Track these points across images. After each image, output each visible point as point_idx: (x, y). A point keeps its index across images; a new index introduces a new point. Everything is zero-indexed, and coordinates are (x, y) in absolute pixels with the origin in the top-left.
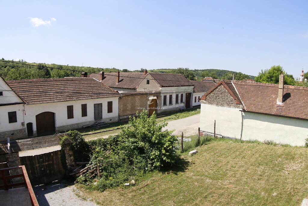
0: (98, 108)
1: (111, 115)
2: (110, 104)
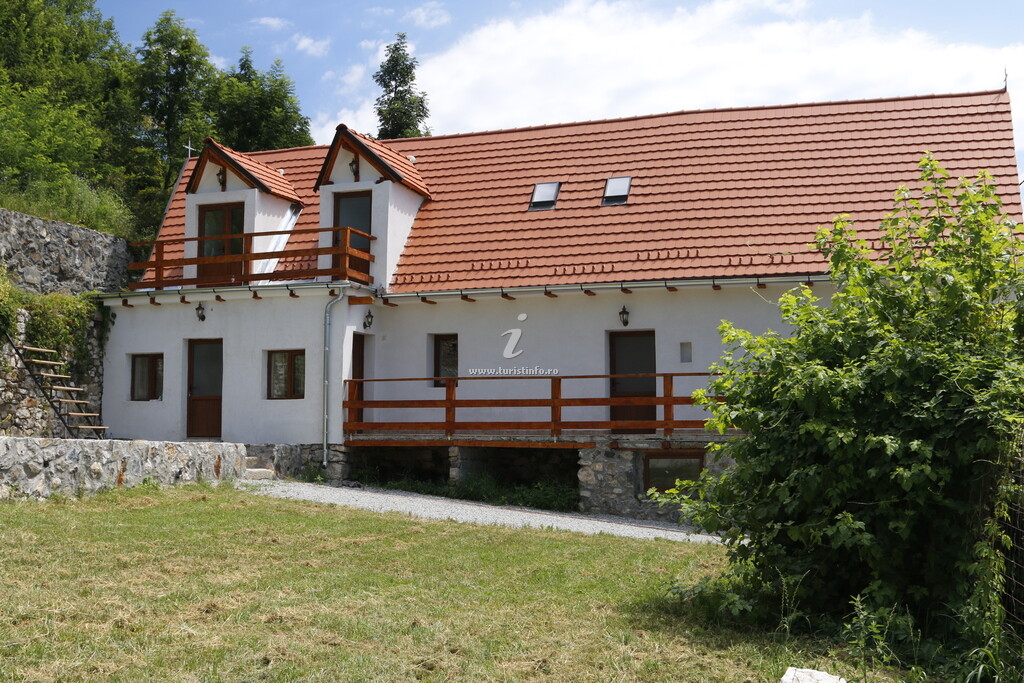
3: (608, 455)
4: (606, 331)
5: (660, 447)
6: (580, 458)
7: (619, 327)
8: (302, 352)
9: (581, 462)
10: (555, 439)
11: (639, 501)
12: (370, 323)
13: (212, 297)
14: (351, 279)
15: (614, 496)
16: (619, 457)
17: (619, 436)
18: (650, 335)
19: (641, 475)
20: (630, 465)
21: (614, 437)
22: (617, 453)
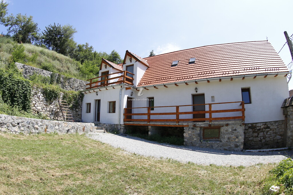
3: (192, 129)
4: (192, 94)
5: (208, 126)
6: (184, 130)
7: (195, 93)
8: (115, 102)
9: (185, 131)
10: (177, 124)
11: (201, 142)
12: (132, 95)
13: (98, 90)
14: (126, 83)
15: (194, 141)
16: (196, 129)
17: (196, 123)
18: (203, 95)
19: (202, 134)
20: (199, 132)
21: (194, 123)
22: (195, 128)
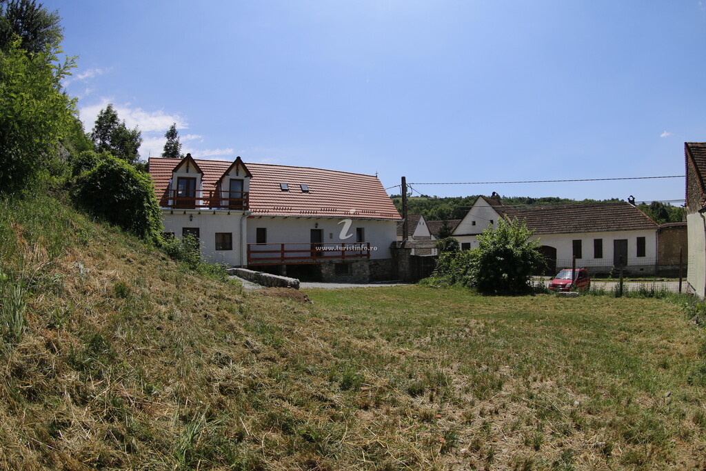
0: (621, 246)
1: (642, 261)
2: (641, 242)
3: (329, 265)
4: (309, 229)
5: (342, 262)
6: (322, 266)
7: (314, 228)
8: (231, 234)
10: (315, 261)
13: (197, 213)
15: (331, 276)
20: (334, 268)
21: (330, 260)
